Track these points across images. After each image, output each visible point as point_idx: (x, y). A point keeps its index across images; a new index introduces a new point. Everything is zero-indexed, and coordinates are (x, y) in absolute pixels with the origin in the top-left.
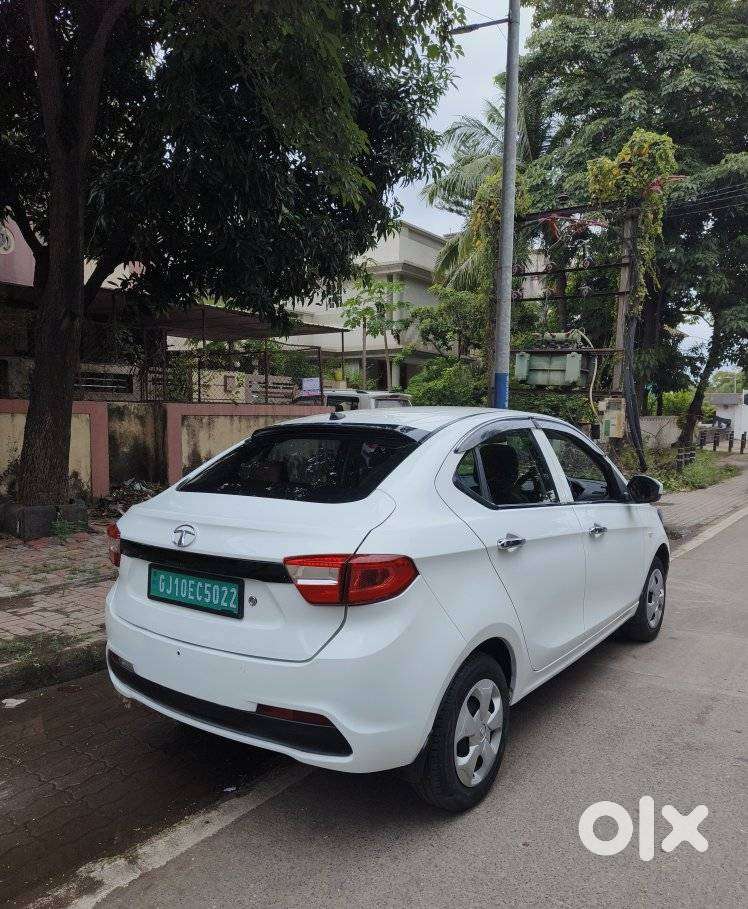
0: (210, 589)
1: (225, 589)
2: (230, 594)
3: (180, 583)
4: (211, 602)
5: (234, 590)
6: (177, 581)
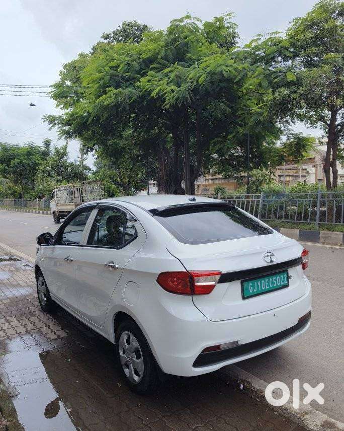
0: (276, 280)
1: (282, 276)
2: (284, 278)
3: (261, 284)
4: (277, 285)
5: (285, 276)
6: (259, 283)
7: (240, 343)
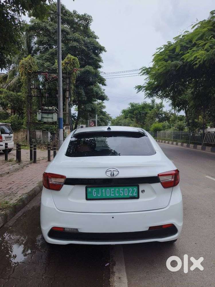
1: (131, 189)
2: (133, 191)
4: (124, 195)
7: (80, 231)
